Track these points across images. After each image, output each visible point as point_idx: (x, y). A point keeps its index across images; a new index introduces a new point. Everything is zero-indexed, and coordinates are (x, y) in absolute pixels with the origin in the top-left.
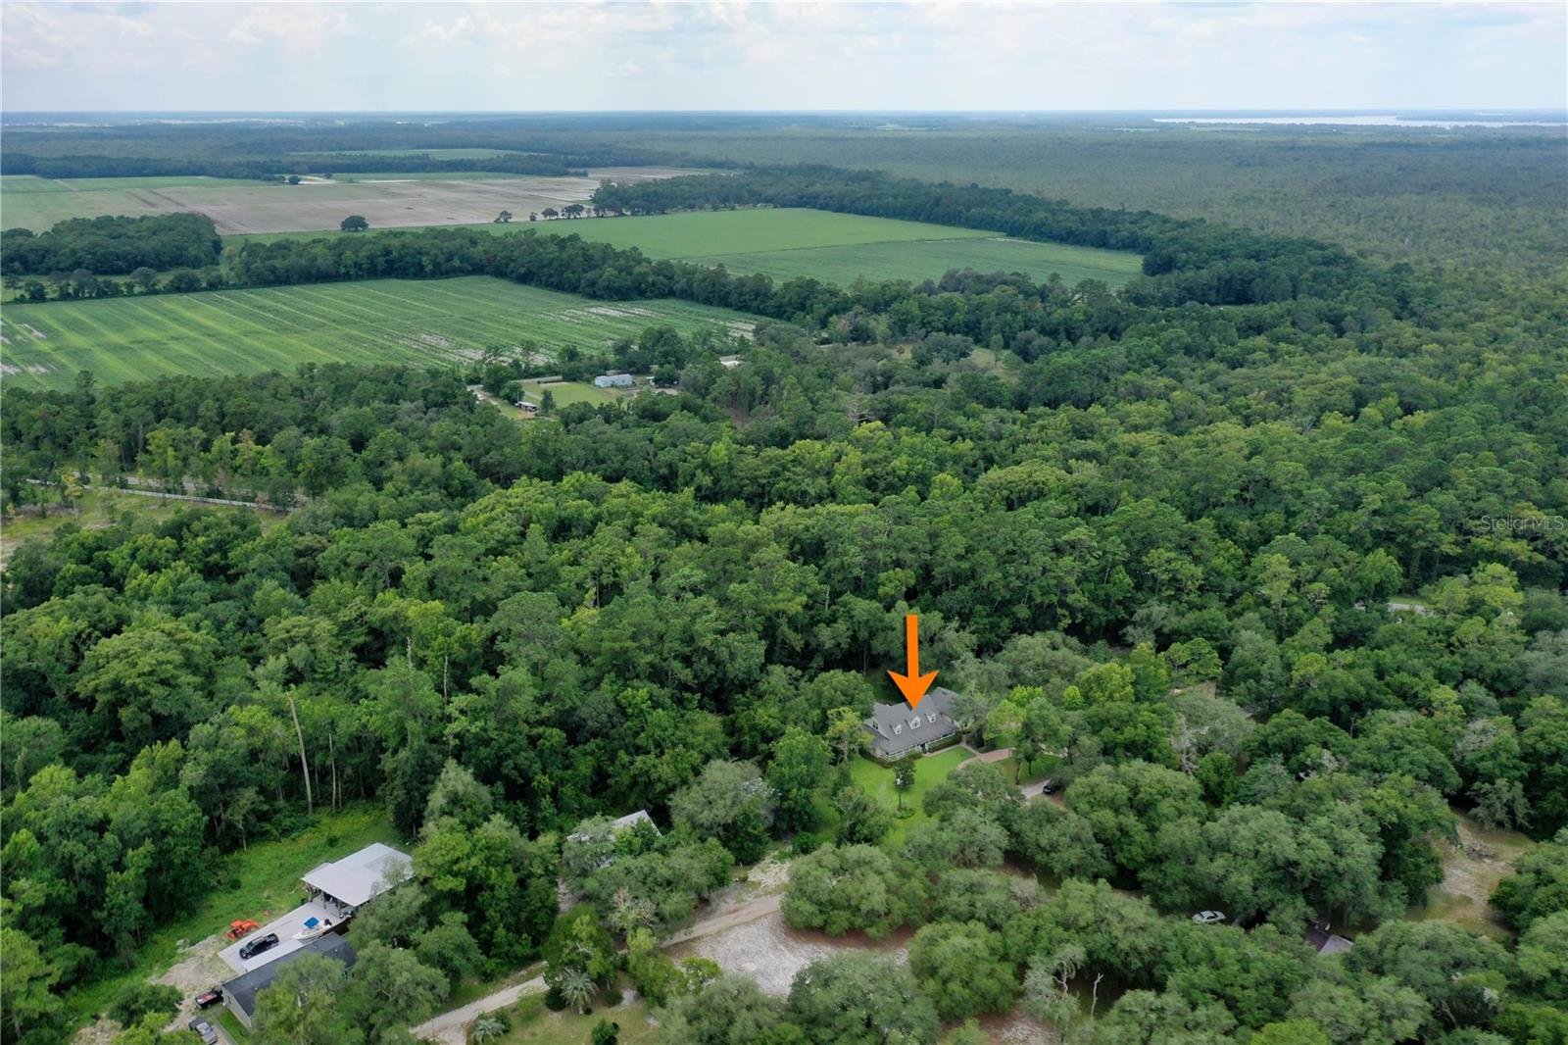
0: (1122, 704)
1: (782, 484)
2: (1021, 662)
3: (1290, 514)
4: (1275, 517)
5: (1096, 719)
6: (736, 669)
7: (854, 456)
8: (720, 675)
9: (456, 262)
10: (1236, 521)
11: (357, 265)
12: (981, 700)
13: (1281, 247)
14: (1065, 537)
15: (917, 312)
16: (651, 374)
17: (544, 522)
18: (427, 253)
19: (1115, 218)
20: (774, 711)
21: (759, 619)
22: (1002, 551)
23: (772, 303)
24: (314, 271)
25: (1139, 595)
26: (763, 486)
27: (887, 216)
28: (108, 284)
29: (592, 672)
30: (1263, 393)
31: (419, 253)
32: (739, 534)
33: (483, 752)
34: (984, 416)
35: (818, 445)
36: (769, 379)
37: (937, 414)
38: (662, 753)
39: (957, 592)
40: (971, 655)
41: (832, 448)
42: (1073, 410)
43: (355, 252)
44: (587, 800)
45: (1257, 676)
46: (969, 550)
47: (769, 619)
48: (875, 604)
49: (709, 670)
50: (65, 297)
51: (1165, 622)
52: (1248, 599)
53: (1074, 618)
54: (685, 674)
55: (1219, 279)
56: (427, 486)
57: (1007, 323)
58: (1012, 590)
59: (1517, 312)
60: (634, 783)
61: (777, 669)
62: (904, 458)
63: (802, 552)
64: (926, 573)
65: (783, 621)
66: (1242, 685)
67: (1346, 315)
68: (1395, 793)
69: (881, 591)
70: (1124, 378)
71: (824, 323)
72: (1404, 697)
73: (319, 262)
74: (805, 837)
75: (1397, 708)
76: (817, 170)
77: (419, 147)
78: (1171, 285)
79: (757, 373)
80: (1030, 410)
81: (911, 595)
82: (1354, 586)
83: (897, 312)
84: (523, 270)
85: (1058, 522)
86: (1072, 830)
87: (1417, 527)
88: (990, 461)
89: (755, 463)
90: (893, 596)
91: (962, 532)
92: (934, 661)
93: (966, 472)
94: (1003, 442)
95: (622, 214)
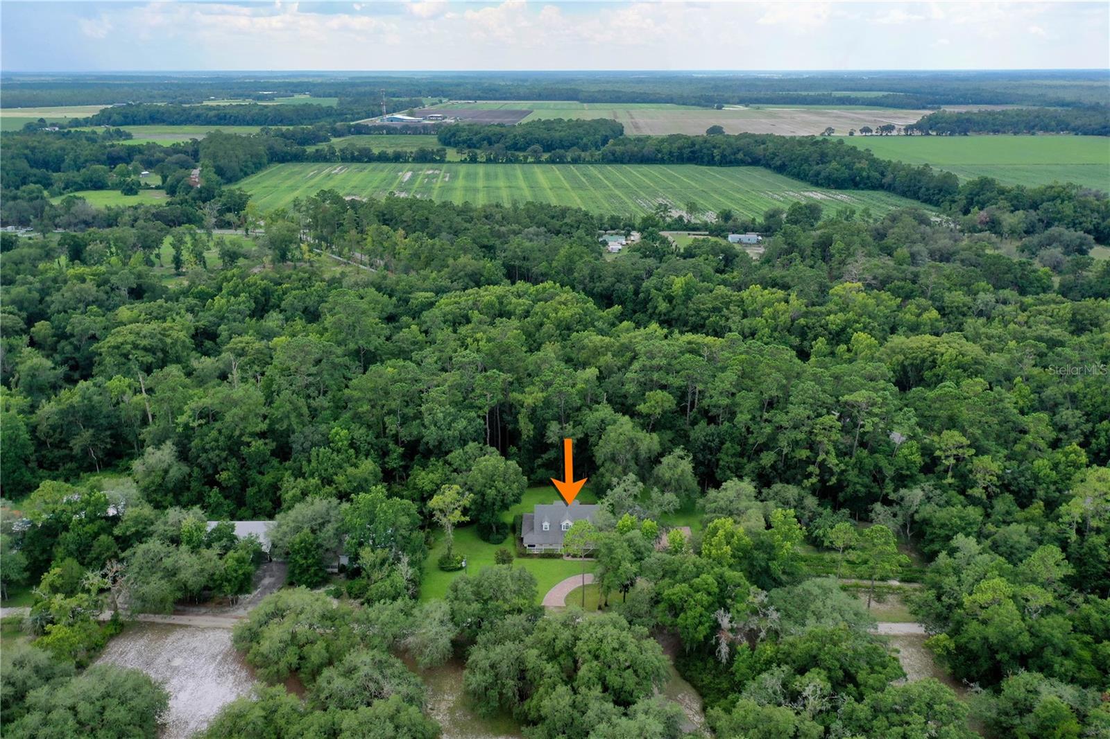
9: (740, 156)
11: (671, 153)
18: (719, 147)
24: (640, 155)
28: (513, 155)
50: (489, 161)
71: (965, 214)
95: (928, 134)
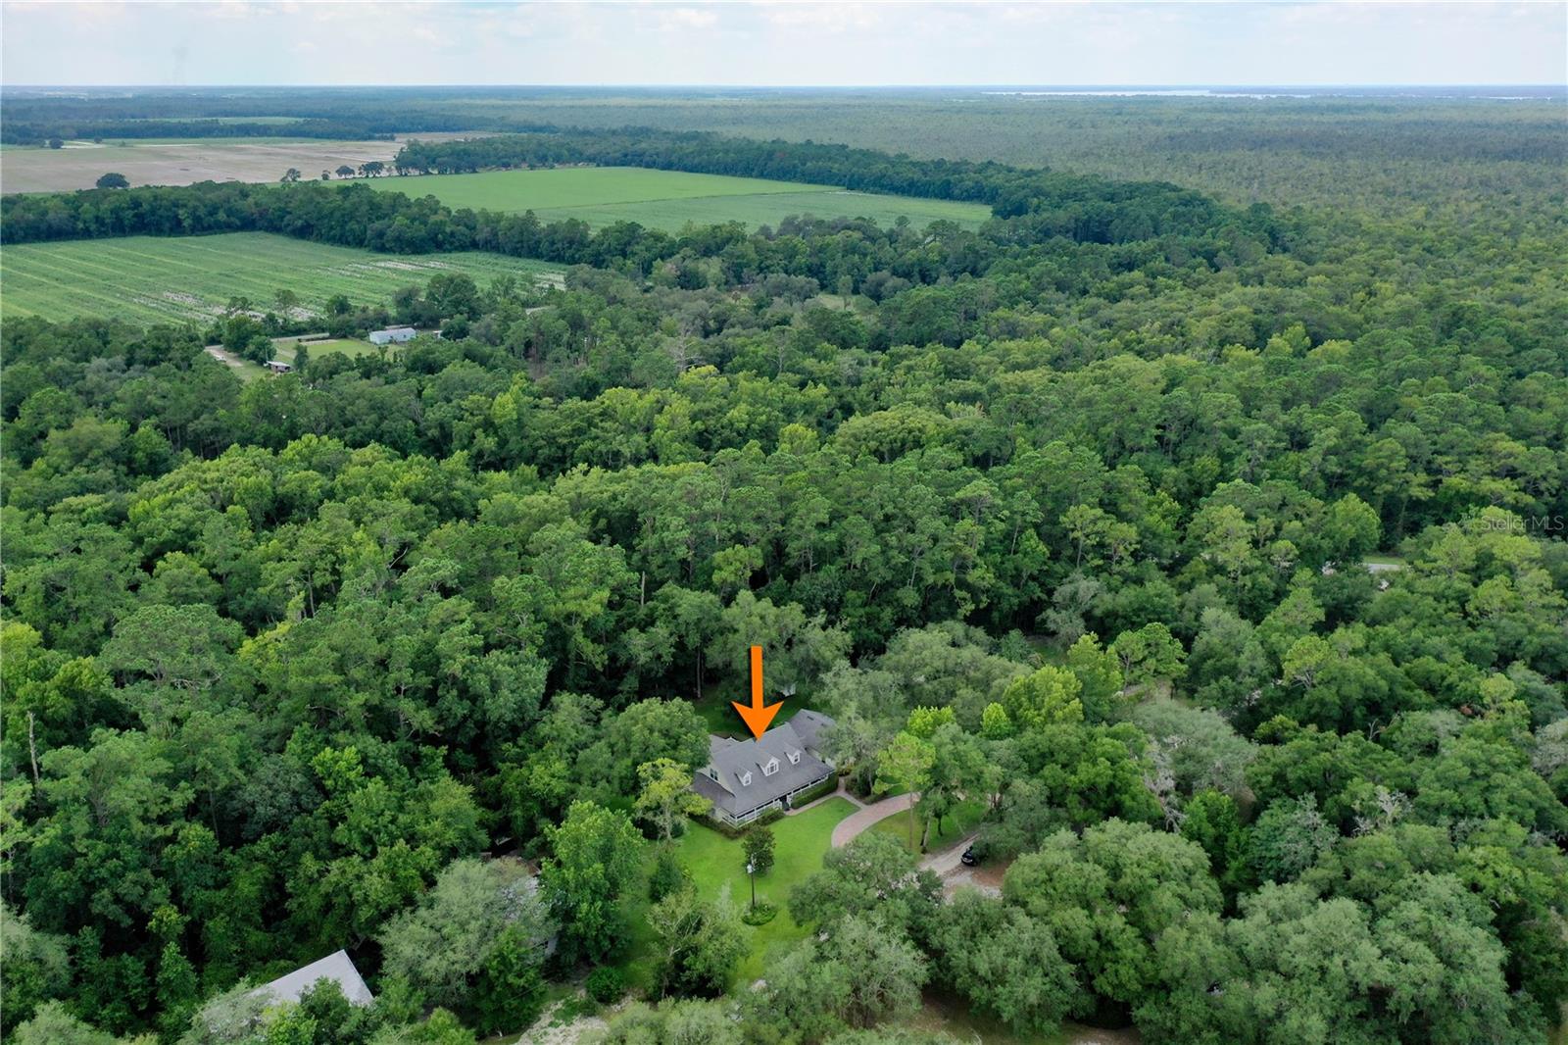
0: (1070, 727)
1: (588, 444)
2: (915, 668)
3: (1226, 457)
4: (1208, 462)
5: (1033, 752)
6: (501, 707)
7: (680, 406)
8: (477, 716)
9: (222, 216)
10: (1159, 469)
11: (97, 219)
12: (864, 730)
13: (1133, 190)
14: (960, 495)
15: (753, 255)
16: (438, 328)
17: (249, 502)
18: (185, 206)
19: (957, 168)
20: (559, 767)
21: (539, 626)
22: (879, 515)
23: (588, 251)
24: (43, 226)
25: (1058, 568)
26: (564, 448)
27: (718, 172)
29: (277, 723)
30: (1157, 324)
31: (176, 205)
32: (520, 506)
33: (58, 878)
34: (838, 358)
35: (634, 394)
36: (577, 324)
37: (781, 356)
38: (374, 853)
39: (821, 574)
40: (846, 663)
41: (652, 396)
42: (942, 349)
43: (96, 205)
44: (256, 937)
45: (1233, 671)
46: (836, 516)
47: (555, 626)
48: (709, 597)
49: (461, 710)
51: (1096, 601)
52: (1198, 565)
53: (976, 600)
54: (423, 718)
55: (1076, 220)
56: (96, 461)
57: (854, 266)
58: (894, 568)
59: (1389, 246)
60: (328, 907)
61: (565, 700)
62: (743, 407)
63: (610, 529)
64: (778, 551)
65: (577, 627)
66: (1214, 685)
67: (1218, 251)
68: (1502, 852)
69: (716, 577)
70: (995, 314)
71: (647, 269)
72: (1431, 690)
73: (51, 216)
74: (604, 974)
75: (1430, 708)
76: (644, 132)
77: (210, 115)
78: (1026, 227)
79: (563, 317)
80: (893, 349)
81: (758, 581)
82: (1326, 544)
83: (731, 255)
84: (299, 223)
85: (949, 474)
86: (1026, 947)
87: (1380, 466)
88: (848, 411)
89: (553, 418)
90: (733, 585)
91: (823, 494)
92: (794, 672)
93: (820, 424)
94: (863, 387)
95: (428, 173)
